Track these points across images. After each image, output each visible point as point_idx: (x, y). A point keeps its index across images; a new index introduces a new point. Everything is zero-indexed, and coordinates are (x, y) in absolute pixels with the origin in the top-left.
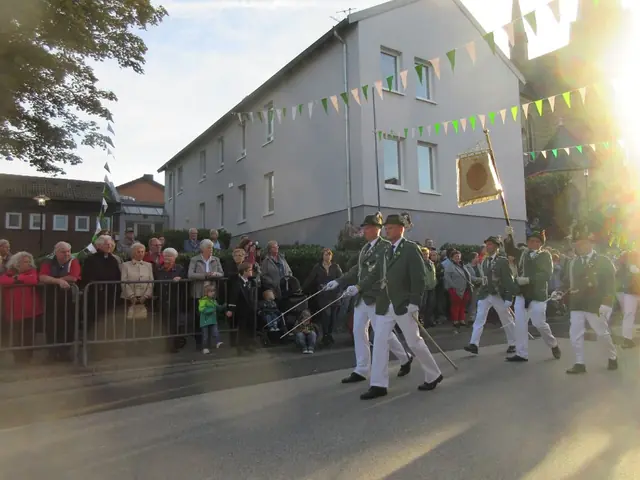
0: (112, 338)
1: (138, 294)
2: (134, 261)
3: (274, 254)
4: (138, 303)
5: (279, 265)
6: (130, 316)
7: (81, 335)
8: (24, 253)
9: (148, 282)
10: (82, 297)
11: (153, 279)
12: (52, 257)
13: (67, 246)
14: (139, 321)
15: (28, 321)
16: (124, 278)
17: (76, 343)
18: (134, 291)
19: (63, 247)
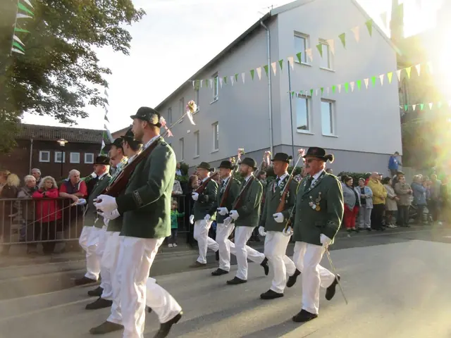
8: (50, 177)
12: (67, 180)
13: (78, 173)
15: (52, 222)
19: (75, 173)
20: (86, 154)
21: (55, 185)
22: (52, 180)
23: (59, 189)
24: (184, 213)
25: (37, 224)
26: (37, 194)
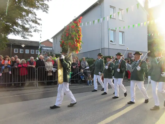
0: (44, 81)
1: (50, 70)
2: (48, 62)
3: (84, 61)
4: (50, 72)
5: (85, 63)
6: (48, 75)
8: (24, 59)
9: (52, 67)
10: (36, 70)
11: (53, 66)
13: (33, 58)
14: (50, 76)
15: (24, 76)
16: (46, 66)
17: (35, 82)
19: (32, 58)
20: (31, 50)
23: (27, 64)
24: (73, 72)
25: (19, 76)
26: (20, 66)
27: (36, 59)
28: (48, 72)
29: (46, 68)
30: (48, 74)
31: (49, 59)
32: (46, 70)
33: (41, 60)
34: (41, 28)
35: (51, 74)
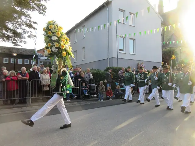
0: (38, 96)
2: (44, 74)
4: (46, 86)
7: (29, 95)
9: (49, 80)
10: (29, 85)
11: (50, 79)
13: (25, 68)
14: (46, 91)
15: (14, 91)
17: (28, 97)
18: (45, 82)
20: (25, 60)
21: (16, 74)
22: (14, 72)
25: (7, 91)
26: (8, 79)
27: (30, 70)
28: (44, 86)
29: (41, 81)
30: (44, 88)
31: (45, 70)
32: (41, 84)
33: (36, 72)
34: (36, 33)
35: (48, 89)
